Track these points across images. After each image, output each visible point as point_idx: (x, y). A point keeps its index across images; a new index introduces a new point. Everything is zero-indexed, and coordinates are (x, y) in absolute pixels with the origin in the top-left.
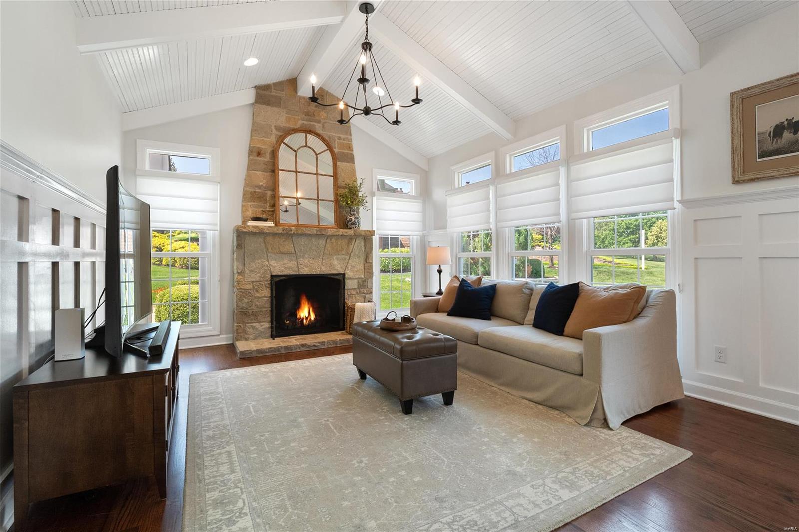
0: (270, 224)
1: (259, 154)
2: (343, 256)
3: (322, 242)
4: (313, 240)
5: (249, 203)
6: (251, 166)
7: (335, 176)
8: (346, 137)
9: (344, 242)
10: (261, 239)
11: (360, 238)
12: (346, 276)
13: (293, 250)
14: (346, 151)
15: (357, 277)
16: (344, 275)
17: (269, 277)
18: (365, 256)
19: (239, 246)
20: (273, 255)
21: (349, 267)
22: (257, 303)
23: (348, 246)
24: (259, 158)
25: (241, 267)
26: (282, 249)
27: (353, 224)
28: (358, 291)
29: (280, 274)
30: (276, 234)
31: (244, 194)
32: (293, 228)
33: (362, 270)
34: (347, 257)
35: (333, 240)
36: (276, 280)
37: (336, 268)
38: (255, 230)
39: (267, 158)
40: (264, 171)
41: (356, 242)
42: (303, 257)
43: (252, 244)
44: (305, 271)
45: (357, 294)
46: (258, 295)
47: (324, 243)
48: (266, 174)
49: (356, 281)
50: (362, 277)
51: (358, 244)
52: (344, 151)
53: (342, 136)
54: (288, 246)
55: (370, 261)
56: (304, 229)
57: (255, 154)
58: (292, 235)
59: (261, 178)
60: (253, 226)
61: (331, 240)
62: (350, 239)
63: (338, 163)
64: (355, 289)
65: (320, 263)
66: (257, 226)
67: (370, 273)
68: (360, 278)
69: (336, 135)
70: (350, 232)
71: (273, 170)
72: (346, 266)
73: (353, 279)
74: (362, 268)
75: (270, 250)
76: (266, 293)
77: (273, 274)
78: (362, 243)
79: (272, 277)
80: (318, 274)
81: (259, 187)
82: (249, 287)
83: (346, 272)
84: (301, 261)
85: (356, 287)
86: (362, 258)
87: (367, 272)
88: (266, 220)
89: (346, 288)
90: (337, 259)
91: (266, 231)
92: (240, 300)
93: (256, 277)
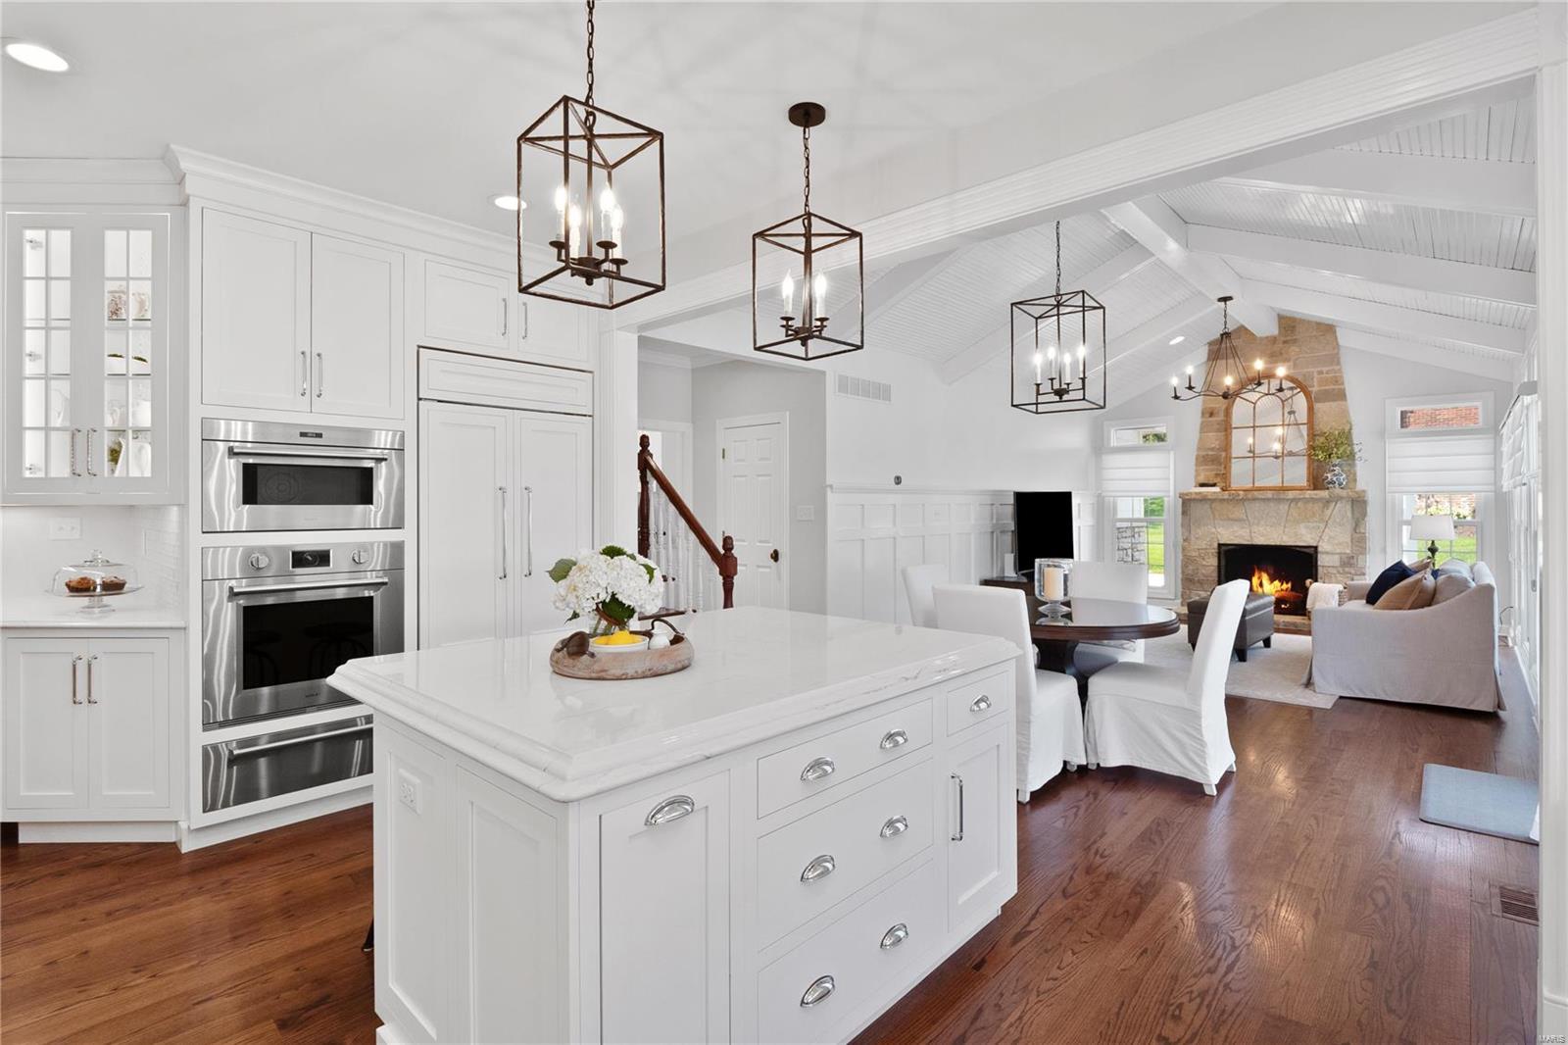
0: (1216, 489)
1: (1211, 414)
2: (1315, 524)
3: (1284, 507)
4: (1272, 504)
5: (1202, 468)
6: (1204, 428)
7: (1311, 423)
8: (1331, 368)
9: (1317, 507)
10: (1207, 506)
11: (1344, 501)
12: (1320, 549)
13: (1245, 517)
14: (1332, 387)
15: (1338, 551)
16: (1316, 548)
17: (1216, 545)
18: (1354, 525)
19: (1184, 513)
20: (1221, 522)
21: (1326, 538)
22: (1204, 571)
23: (1323, 512)
24: (1211, 419)
25: (1186, 534)
26: (1231, 516)
27: (1330, 483)
28: (1341, 570)
29: (1229, 542)
30: (1222, 500)
31: (1197, 459)
32: (1241, 493)
33: (1347, 543)
34: (1322, 526)
35: (1299, 504)
36: (1223, 548)
37: (1304, 538)
38: (1198, 497)
39: (1221, 417)
40: (1218, 431)
41: (1338, 505)
42: (1258, 524)
43: (1197, 510)
44: (1260, 540)
45: (1339, 572)
46: (1204, 563)
47: (1286, 507)
48: (1219, 434)
49: (1337, 557)
50: (1348, 551)
51: (1341, 511)
52: (1327, 388)
53: (1325, 369)
54: (1238, 512)
55: (1363, 531)
56: (1256, 493)
57: (1208, 415)
58: (1243, 500)
59: (1214, 440)
60: (1196, 493)
61: (1296, 504)
62: (1327, 502)
63: (1317, 406)
64: (1336, 567)
65: (1281, 532)
66: (1200, 493)
67: (1361, 547)
68: (1345, 553)
69: (1315, 370)
70: (1324, 494)
71: (1227, 428)
72: (1321, 537)
73: (1332, 554)
74: (1349, 540)
75: (1217, 517)
76: (1213, 561)
77: (1221, 542)
78: (1349, 507)
79: (1220, 545)
80: (1278, 543)
81: (1212, 449)
82: (1194, 554)
83: (1320, 544)
84: (1255, 529)
85: (1337, 564)
86: (1349, 527)
87: (1357, 546)
88: (1214, 485)
89: (1319, 563)
90: (1307, 527)
91: (1210, 497)
92: (1185, 566)
93: (1203, 544)
